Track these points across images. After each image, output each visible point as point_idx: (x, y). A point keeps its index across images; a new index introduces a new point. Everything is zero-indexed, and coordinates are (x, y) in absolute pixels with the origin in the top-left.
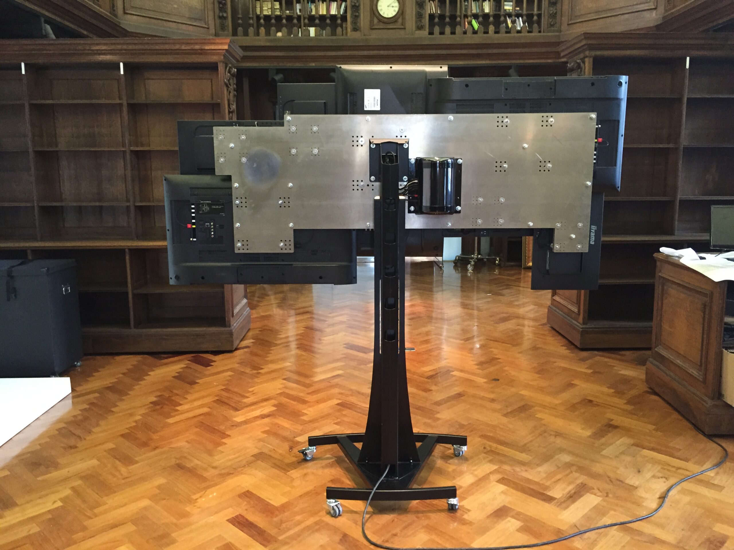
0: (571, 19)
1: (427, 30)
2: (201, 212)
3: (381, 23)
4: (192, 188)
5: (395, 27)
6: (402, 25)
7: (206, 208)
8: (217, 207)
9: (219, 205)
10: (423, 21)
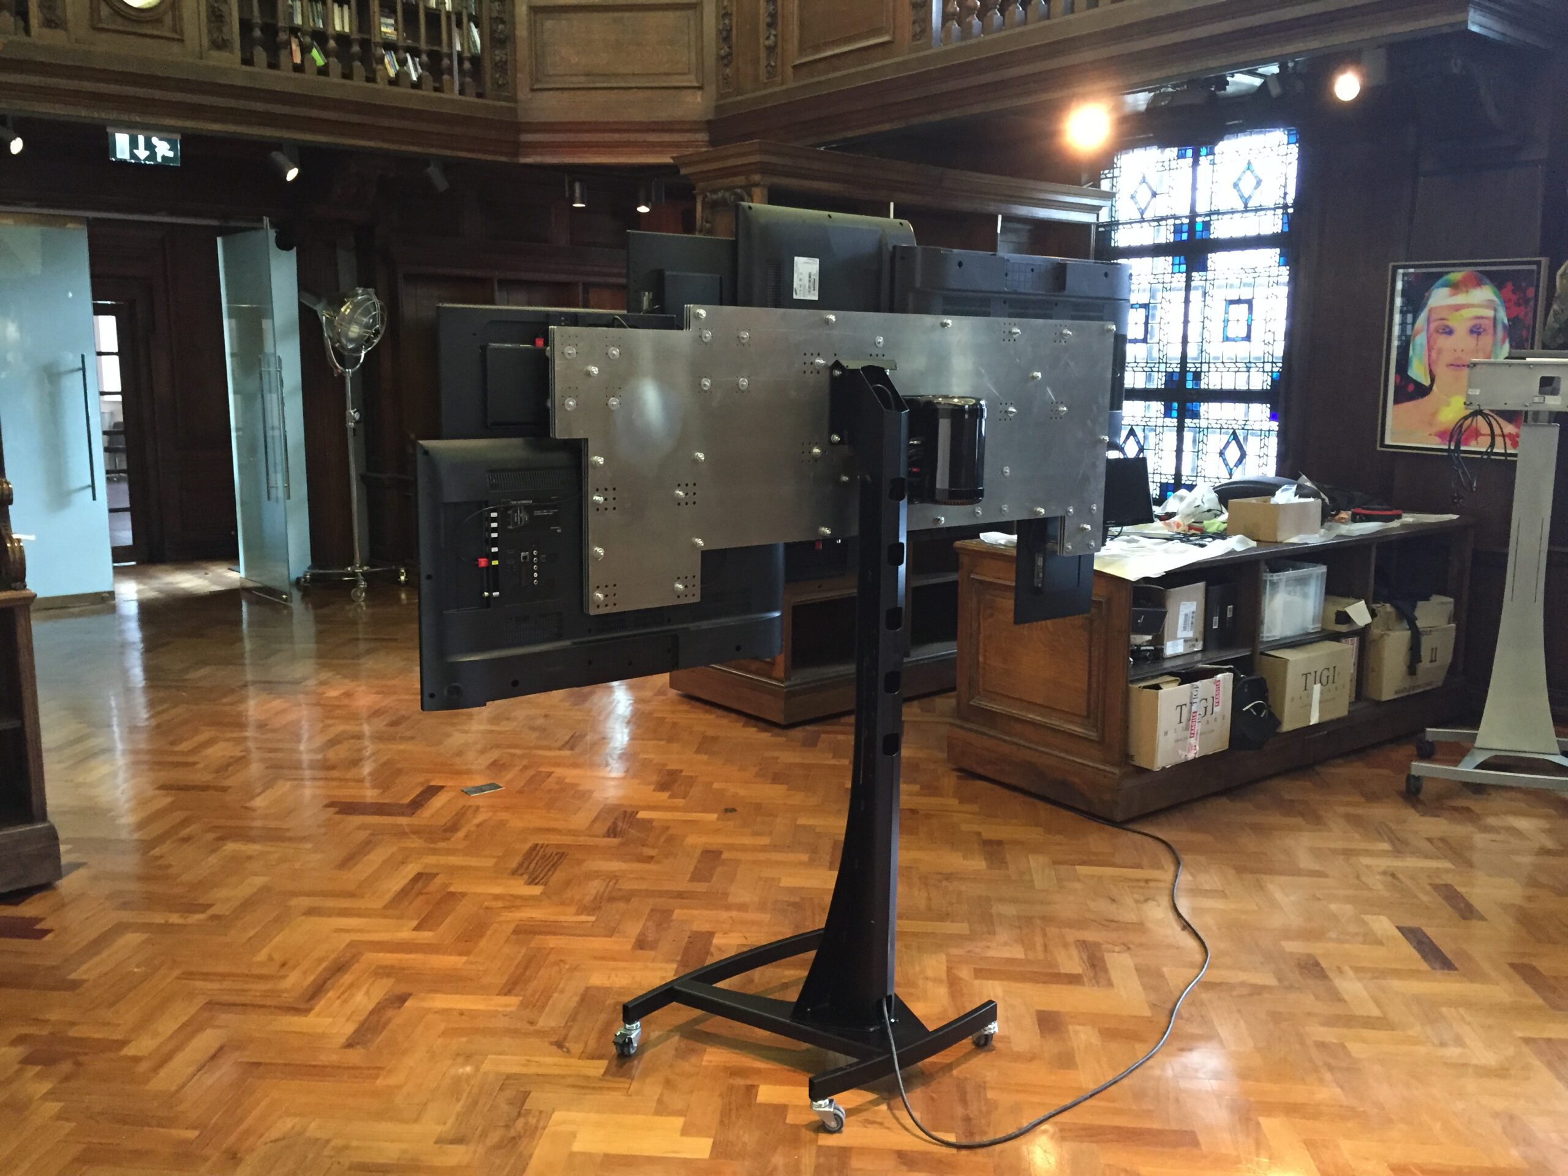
0: (538, 81)
1: (238, 54)
2: (510, 527)
3: (119, 20)
4: (492, 471)
5: (155, 33)
6: (175, 31)
7: (521, 517)
8: (545, 513)
9: (548, 508)
10: (225, 29)
